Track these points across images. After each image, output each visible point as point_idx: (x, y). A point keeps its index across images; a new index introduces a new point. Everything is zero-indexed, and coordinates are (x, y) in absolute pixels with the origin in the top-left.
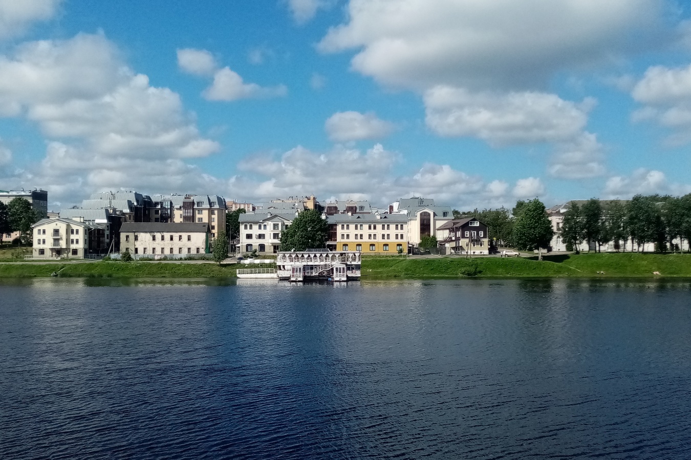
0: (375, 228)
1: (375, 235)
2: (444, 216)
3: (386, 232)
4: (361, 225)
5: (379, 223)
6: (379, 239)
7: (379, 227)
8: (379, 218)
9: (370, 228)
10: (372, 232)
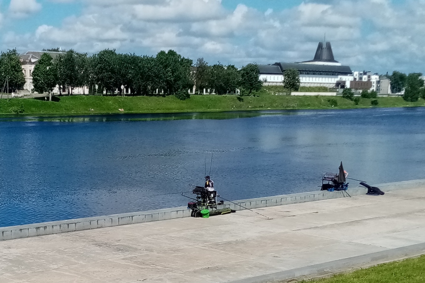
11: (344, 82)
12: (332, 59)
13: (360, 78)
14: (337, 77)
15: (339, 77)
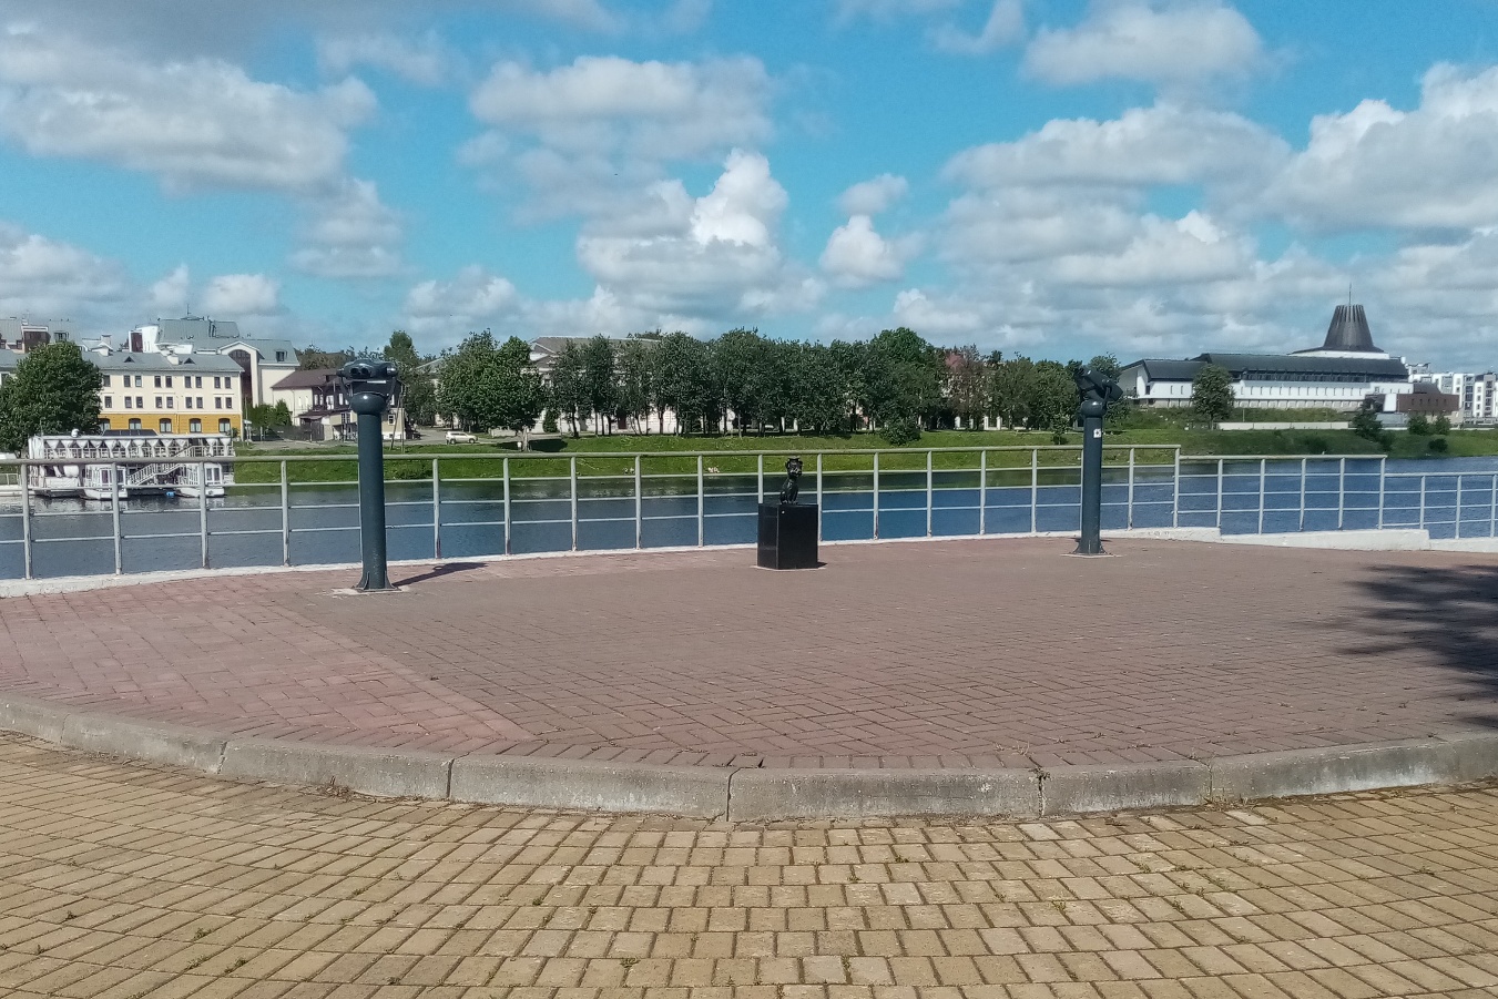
0: (169, 383)
1: (170, 399)
2: (279, 360)
3: (194, 393)
4: (138, 378)
5: (178, 372)
6: (180, 408)
7: (179, 381)
8: (177, 363)
9: (158, 383)
10: (164, 392)
11: (1382, 398)
12: (1367, 345)
13: (1467, 388)
14: (1369, 387)
15: (1373, 385)
